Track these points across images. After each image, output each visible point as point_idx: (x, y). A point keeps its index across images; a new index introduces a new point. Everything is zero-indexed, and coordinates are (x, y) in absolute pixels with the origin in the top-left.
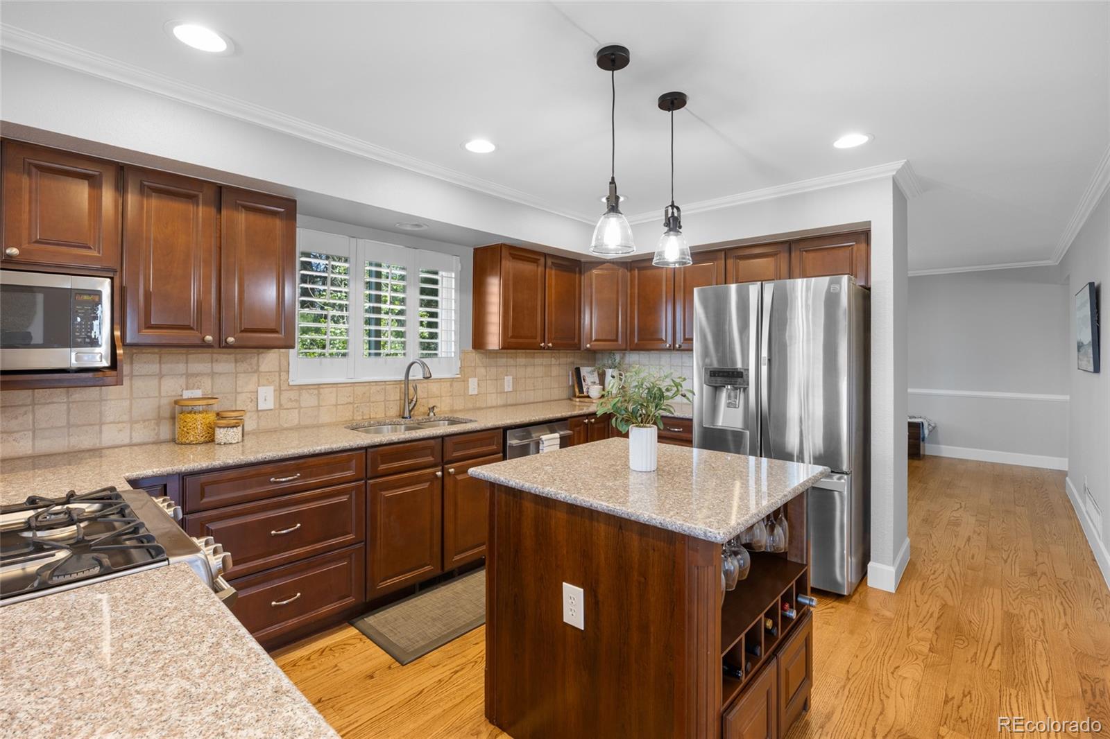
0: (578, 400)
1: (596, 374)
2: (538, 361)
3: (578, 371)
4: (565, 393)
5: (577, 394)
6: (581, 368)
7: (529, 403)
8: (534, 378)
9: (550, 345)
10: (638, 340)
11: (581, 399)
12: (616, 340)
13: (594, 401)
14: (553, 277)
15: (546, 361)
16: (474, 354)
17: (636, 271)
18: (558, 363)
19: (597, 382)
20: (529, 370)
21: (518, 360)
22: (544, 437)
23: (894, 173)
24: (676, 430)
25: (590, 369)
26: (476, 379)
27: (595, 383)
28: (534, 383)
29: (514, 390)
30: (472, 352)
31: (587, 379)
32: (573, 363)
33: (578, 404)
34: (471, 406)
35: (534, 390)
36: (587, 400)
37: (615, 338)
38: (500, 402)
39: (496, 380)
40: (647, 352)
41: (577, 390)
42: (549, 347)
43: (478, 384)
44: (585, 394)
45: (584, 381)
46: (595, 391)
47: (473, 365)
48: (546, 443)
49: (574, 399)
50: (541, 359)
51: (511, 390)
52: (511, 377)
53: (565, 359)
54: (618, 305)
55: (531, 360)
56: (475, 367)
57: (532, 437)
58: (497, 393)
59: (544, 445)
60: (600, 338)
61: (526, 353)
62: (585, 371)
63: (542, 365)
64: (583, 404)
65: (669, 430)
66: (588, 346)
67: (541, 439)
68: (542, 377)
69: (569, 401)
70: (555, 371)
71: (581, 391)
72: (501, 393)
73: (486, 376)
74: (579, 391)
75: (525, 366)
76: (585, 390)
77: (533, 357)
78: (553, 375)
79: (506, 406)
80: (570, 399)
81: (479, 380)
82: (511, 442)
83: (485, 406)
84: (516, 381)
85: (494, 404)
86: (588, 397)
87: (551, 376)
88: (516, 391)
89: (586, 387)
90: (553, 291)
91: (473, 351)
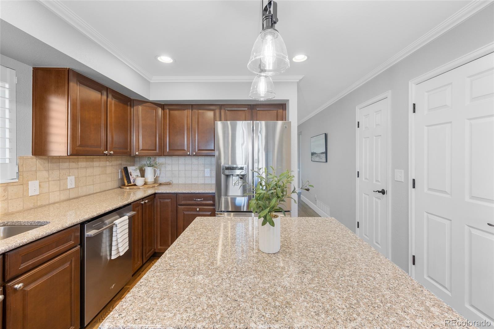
0: (128, 188)
1: (138, 171)
2: (96, 164)
3: (126, 169)
4: (116, 184)
5: (126, 184)
6: (128, 167)
7: (89, 195)
8: (93, 176)
9: (112, 152)
10: (169, 150)
11: (131, 187)
12: (155, 150)
13: (140, 188)
14: (113, 105)
15: (102, 163)
16: (35, 160)
17: (168, 111)
18: (111, 165)
19: (139, 175)
20: (89, 171)
21: (79, 163)
22: (117, 222)
23: (298, 81)
24: (199, 200)
25: (134, 168)
26: (37, 183)
27: (138, 176)
28: (93, 180)
29: (77, 187)
30: (31, 158)
31: (132, 174)
32: (121, 164)
33: (128, 190)
34: (31, 206)
35: (93, 184)
36: (135, 187)
37: (154, 149)
38: (63, 197)
39: (59, 180)
40: (170, 157)
41: (126, 182)
42: (110, 154)
43: (40, 186)
44: (132, 183)
45: (131, 175)
46: (140, 181)
47: (34, 169)
48: (119, 226)
49: (125, 187)
50: (99, 162)
51: (74, 187)
52: (74, 177)
53: (115, 162)
54: (156, 128)
55: (91, 164)
56: (36, 171)
57: (105, 224)
58: (60, 191)
59: (118, 228)
60: (145, 148)
61: (86, 158)
62: (130, 169)
63: (99, 166)
64: (131, 190)
65: (195, 200)
66: (137, 153)
67: (114, 224)
68: (100, 175)
69: (119, 189)
70: (109, 170)
71: (129, 181)
72: (64, 190)
73: (48, 178)
74: (128, 182)
75: (86, 168)
76: (132, 181)
77: (93, 161)
78: (107, 173)
79: (69, 199)
80: (120, 187)
81: (40, 182)
82: (87, 234)
83: (47, 203)
84: (77, 179)
85: (57, 199)
86: (135, 185)
87: (106, 174)
88: (78, 187)
89: (132, 179)
90: (113, 115)
91: (34, 157)
